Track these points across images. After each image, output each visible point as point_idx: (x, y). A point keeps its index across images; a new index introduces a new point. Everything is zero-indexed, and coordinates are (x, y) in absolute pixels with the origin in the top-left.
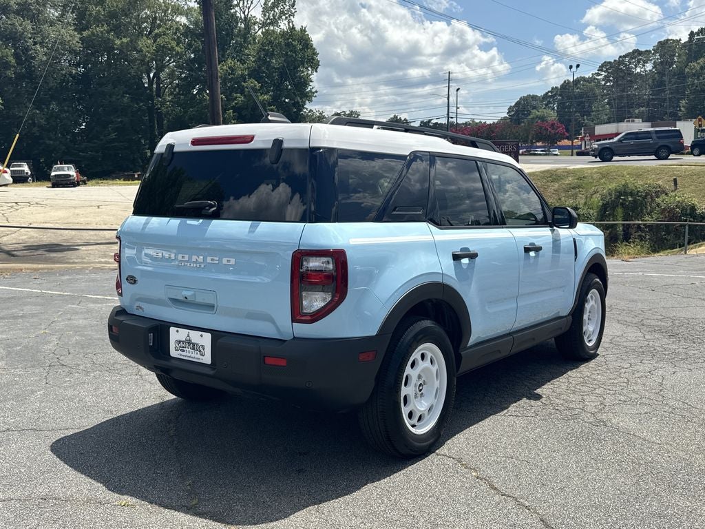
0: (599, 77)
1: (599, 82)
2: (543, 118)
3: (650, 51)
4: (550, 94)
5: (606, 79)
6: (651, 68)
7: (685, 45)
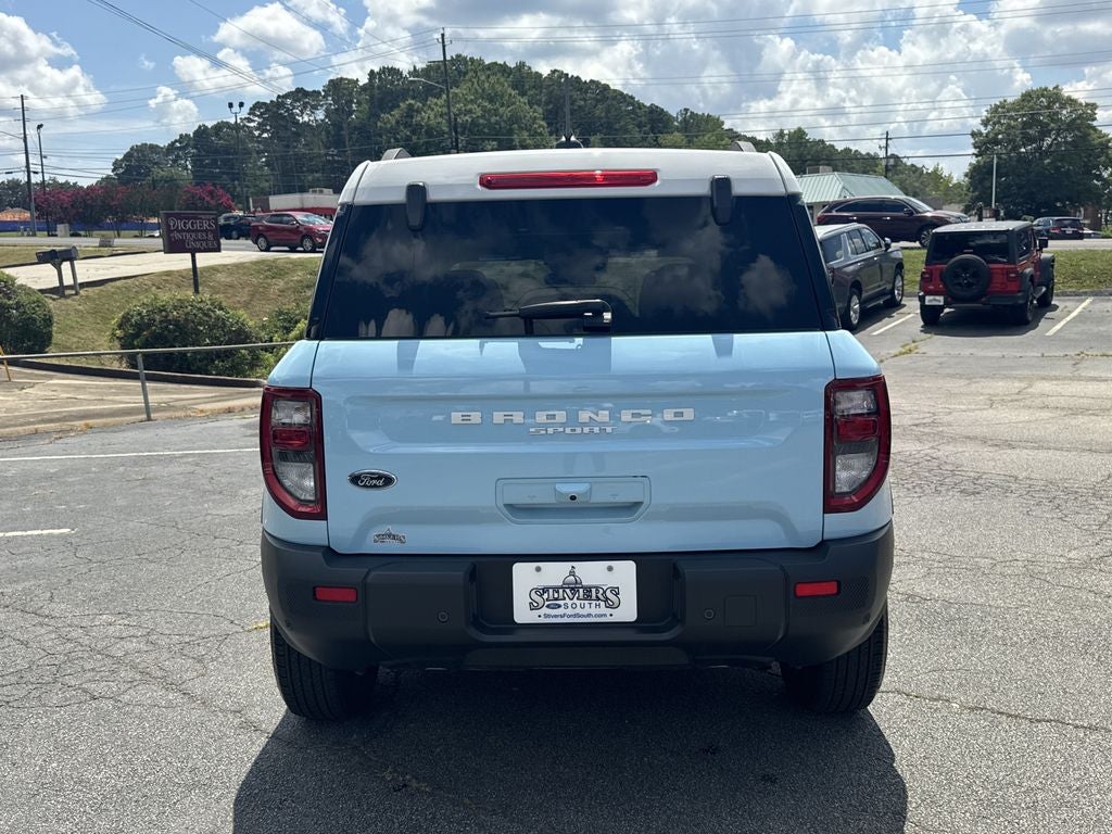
0: (252, 125)
1: (251, 132)
2: (171, 180)
3: (319, 93)
4: (178, 144)
5: (260, 127)
6: (323, 118)
7: (364, 88)
